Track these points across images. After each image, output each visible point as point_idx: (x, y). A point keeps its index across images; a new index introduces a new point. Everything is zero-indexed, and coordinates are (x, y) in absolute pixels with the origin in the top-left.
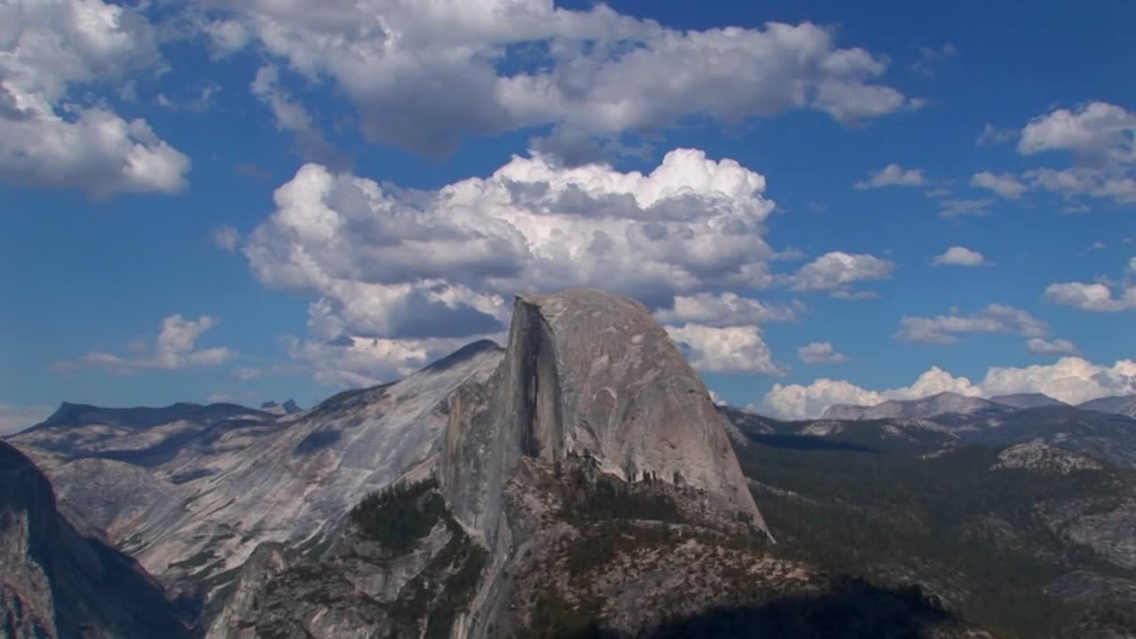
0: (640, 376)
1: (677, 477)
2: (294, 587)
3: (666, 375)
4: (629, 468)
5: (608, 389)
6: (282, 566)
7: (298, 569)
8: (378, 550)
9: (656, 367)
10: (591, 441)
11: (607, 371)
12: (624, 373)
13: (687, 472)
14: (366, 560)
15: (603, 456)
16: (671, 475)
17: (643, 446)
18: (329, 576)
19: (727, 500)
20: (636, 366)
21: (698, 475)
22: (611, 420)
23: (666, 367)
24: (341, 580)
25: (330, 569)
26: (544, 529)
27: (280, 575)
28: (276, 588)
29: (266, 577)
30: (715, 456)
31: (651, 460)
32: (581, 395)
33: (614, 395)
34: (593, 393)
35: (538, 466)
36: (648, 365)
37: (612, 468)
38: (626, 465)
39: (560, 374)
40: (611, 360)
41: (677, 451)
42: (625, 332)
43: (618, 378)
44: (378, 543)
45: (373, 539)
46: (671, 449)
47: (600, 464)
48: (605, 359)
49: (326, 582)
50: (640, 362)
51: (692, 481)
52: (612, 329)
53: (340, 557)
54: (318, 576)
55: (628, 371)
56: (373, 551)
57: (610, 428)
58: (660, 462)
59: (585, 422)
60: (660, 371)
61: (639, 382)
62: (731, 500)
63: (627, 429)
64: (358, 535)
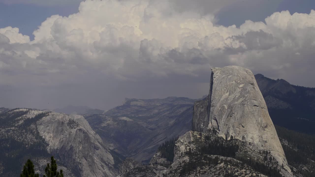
0: (237, 100)
1: (243, 138)
2: (136, 174)
3: (246, 100)
4: (227, 135)
5: (225, 105)
6: (132, 167)
7: (137, 168)
8: (166, 161)
9: (244, 97)
10: (216, 125)
11: (227, 99)
12: (232, 99)
13: (247, 136)
14: (161, 165)
15: (219, 131)
16: (241, 137)
17: (233, 127)
18: (148, 171)
19: (261, 146)
20: (237, 97)
21: (251, 137)
22: (224, 117)
23: (247, 97)
24: (151, 172)
25: (149, 168)
26: (179, 158)
27: (132, 170)
28: (130, 174)
29: (127, 171)
30: (259, 130)
31: (235, 132)
32: (216, 108)
33: (226, 108)
34: (220, 107)
35: (195, 134)
36: (242, 96)
37: (222, 135)
38: (226, 133)
39: (212, 100)
40: (230, 95)
41: (244, 128)
42: (238, 83)
43: (229, 102)
44: (166, 159)
45: (164, 158)
46: (243, 128)
47: (218, 133)
48: (228, 94)
49: (146, 173)
50: (239, 95)
51: (249, 140)
52: (234, 82)
53: (152, 164)
54: (144, 170)
55: (234, 99)
56: (164, 162)
57: (223, 120)
58: (238, 132)
59: (215, 118)
60: (245, 98)
61: (236, 103)
62: (262, 146)
63: (229, 121)
64: (159, 156)
